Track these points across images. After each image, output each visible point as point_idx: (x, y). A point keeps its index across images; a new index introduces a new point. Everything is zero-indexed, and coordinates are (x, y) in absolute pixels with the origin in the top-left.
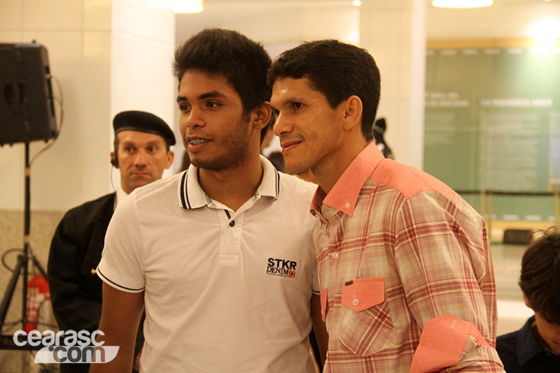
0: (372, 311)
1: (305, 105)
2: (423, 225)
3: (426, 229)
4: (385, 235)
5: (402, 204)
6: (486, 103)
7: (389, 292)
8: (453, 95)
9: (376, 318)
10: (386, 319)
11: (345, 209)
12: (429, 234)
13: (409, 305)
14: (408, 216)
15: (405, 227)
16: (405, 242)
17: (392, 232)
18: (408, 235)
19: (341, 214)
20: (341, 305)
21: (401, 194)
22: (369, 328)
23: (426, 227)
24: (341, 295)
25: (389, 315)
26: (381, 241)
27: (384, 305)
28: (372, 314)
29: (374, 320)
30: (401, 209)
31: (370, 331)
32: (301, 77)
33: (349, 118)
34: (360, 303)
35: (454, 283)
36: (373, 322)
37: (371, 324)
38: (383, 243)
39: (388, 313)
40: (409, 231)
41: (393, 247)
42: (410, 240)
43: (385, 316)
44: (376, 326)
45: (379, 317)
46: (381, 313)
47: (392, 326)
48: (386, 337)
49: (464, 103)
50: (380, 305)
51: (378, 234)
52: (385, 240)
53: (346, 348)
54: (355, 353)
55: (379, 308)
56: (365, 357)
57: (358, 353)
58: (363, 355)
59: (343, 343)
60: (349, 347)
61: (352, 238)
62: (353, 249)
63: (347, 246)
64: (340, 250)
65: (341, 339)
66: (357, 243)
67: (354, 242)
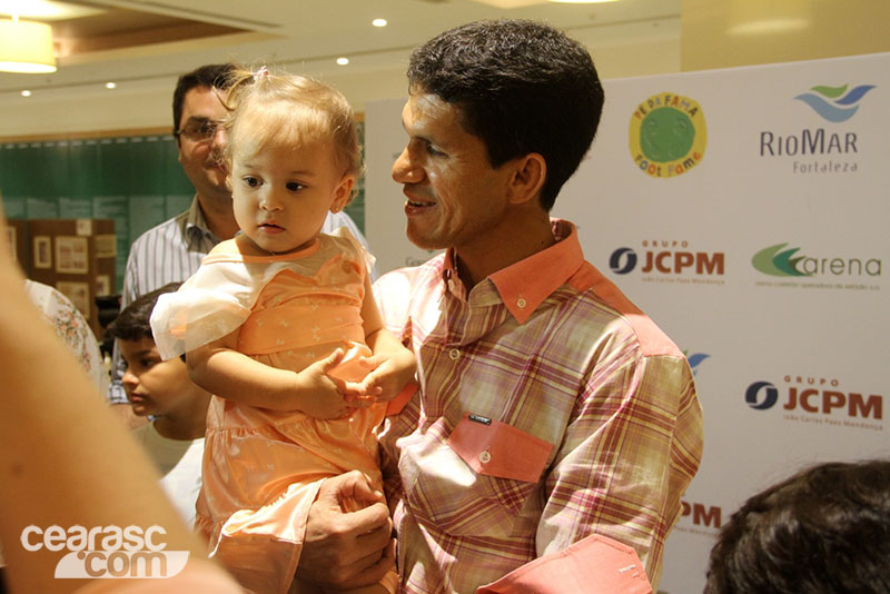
9: (501, 495)
10: (514, 504)
11: (515, 306)
25: (521, 500)
39: (524, 496)
43: (515, 499)
45: (506, 497)
46: (513, 494)
53: (422, 506)
54: (433, 519)
55: (513, 484)
56: (448, 535)
57: (438, 522)
58: (447, 531)
59: (422, 496)
60: (427, 506)
61: (505, 347)
62: (500, 364)
63: (488, 353)
64: (466, 351)
65: (419, 488)
66: (515, 362)
67: (509, 355)
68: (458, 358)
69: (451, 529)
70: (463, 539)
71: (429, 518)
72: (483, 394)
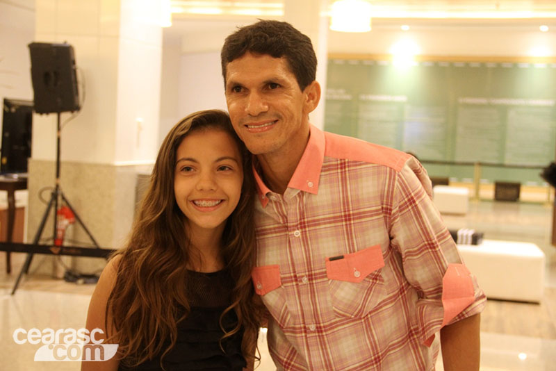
1: (281, 86)
2: (415, 192)
3: (419, 195)
6: (363, 97)
8: (341, 91)
9: (371, 281)
10: (378, 278)
11: (308, 188)
12: (422, 198)
15: (405, 197)
16: (405, 211)
17: (387, 204)
18: (408, 204)
19: (302, 193)
20: (326, 279)
21: (391, 168)
22: (366, 291)
24: (324, 270)
25: (380, 274)
26: (379, 214)
28: (368, 279)
30: (397, 183)
31: (367, 294)
32: (279, 57)
33: (311, 101)
34: (361, 274)
36: (370, 285)
37: (368, 288)
38: (381, 216)
40: (409, 200)
42: (410, 207)
43: (377, 276)
44: (371, 288)
45: (373, 279)
47: (382, 281)
48: (380, 292)
49: (348, 97)
51: (376, 208)
52: (383, 212)
53: (343, 316)
54: (353, 317)
56: (364, 318)
57: (355, 316)
59: (341, 312)
60: (345, 314)
61: (324, 215)
62: (328, 225)
63: (316, 223)
64: (301, 228)
65: (337, 310)
66: (335, 220)
67: (329, 218)
68: (300, 234)
70: (371, 313)
72: (328, 244)
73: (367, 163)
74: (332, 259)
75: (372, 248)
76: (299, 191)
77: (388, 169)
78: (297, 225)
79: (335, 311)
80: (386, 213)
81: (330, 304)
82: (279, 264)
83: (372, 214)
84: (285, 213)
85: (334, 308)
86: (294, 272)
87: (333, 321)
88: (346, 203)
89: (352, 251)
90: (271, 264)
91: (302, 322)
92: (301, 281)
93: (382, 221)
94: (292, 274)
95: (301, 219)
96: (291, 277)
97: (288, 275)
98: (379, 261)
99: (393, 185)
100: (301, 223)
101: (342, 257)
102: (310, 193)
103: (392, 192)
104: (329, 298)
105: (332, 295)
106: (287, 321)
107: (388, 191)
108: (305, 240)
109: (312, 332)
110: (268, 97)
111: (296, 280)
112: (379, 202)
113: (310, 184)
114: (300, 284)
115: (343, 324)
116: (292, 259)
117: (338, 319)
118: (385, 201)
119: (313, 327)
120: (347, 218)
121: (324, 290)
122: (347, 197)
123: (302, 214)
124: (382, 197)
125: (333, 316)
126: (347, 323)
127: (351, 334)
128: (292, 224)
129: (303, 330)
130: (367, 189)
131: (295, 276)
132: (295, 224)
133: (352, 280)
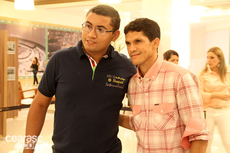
0: (167, 115)
2: (188, 85)
3: (189, 87)
4: (174, 89)
5: (180, 78)
7: (174, 108)
9: (169, 117)
10: (172, 117)
12: (190, 88)
13: (179, 112)
14: (182, 82)
15: (182, 85)
16: (181, 91)
18: (182, 88)
19: (150, 80)
20: (153, 112)
21: (179, 74)
22: (166, 120)
23: (189, 86)
24: (153, 109)
25: (173, 116)
26: (172, 90)
27: (172, 113)
28: (167, 116)
29: (168, 118)
30: (180, 80)
31: (166, 122)
32: (140, 31)
34: (163, 112)
35: (198, 105)
36: (167, 118)
37: (167, 119)
38: (173, 91)
39: (173, 115)
40: (183, 87)
41: (177, 93)
42: (183, 90)
43: (172, 116)
44: (168, 120)
45: (170, 117)
46: (171, 115)
47: (174, 120)
48: (172, 124)
50: (171, 113)
51: (171, 88)
52: (174, 90)
53: (156, 127)
55: (170, 113)
56: (164, 131)
57: (161, 129)
58: (163, 130)
60: (157, 127)
61: (156, 88)
62: (156, 92)
63: (153, 91)
64: (148, 92)
65: (155, 125)
66: (159, 91)
67: (157, 90)
68: (148, 95)
69: (164, 129)
70: (167, 130)
71: (159, 129)
72: (155, 99)
73: (173, 71)
74: (156, 105)
75: (170, 104)
76: (149, 79)
77: (178, 74)
78: (147, 91)
79: (154, 125)
80: (175, 90)
81: (153, 121)
82: (141, 105)
83: (170, 90)
84: (144, 86)
85: (154, 123)
86: (145, 108)
87: (153, 128)
88: (163, 85)
89: (162, 103)
90: (139, 105)
91: (145, 126)
92: (146, 112)
93: (174, 93)
94: (144, 109)
95: (148, 89)
96: (144, 110)
97: (143, 109)
98: (171, 109)
99: (178, 80)
100: (148, 91)
101: (158, 104)
102: (153, 80)
103: (178, 83)
104: (153, 119)
105: (154, 118)
106: (141, 126)
107: (176, 82)
108: (149, 97)
109: (147, 131)
110: (137, 45)
111: (145, 111)
112: (173, 86)
113: (153, 77)
114: (146, 113)
115: (156, 131)
116: (144, 103)
117: (154, 128)
118: (175, 86)
119: (147, 129)
120: (163, 90)
121: (152, 116)
122: (164, 83)
123: (149, 87)
124: (174, 84)
125: (153, 126)
126: (158, 131)
127: (158, 136)
128: (145, 91)
129: (144, 129)
130: (170, 80)
131: (145, 110)
132: (146, 91)
133: (160, 113)
